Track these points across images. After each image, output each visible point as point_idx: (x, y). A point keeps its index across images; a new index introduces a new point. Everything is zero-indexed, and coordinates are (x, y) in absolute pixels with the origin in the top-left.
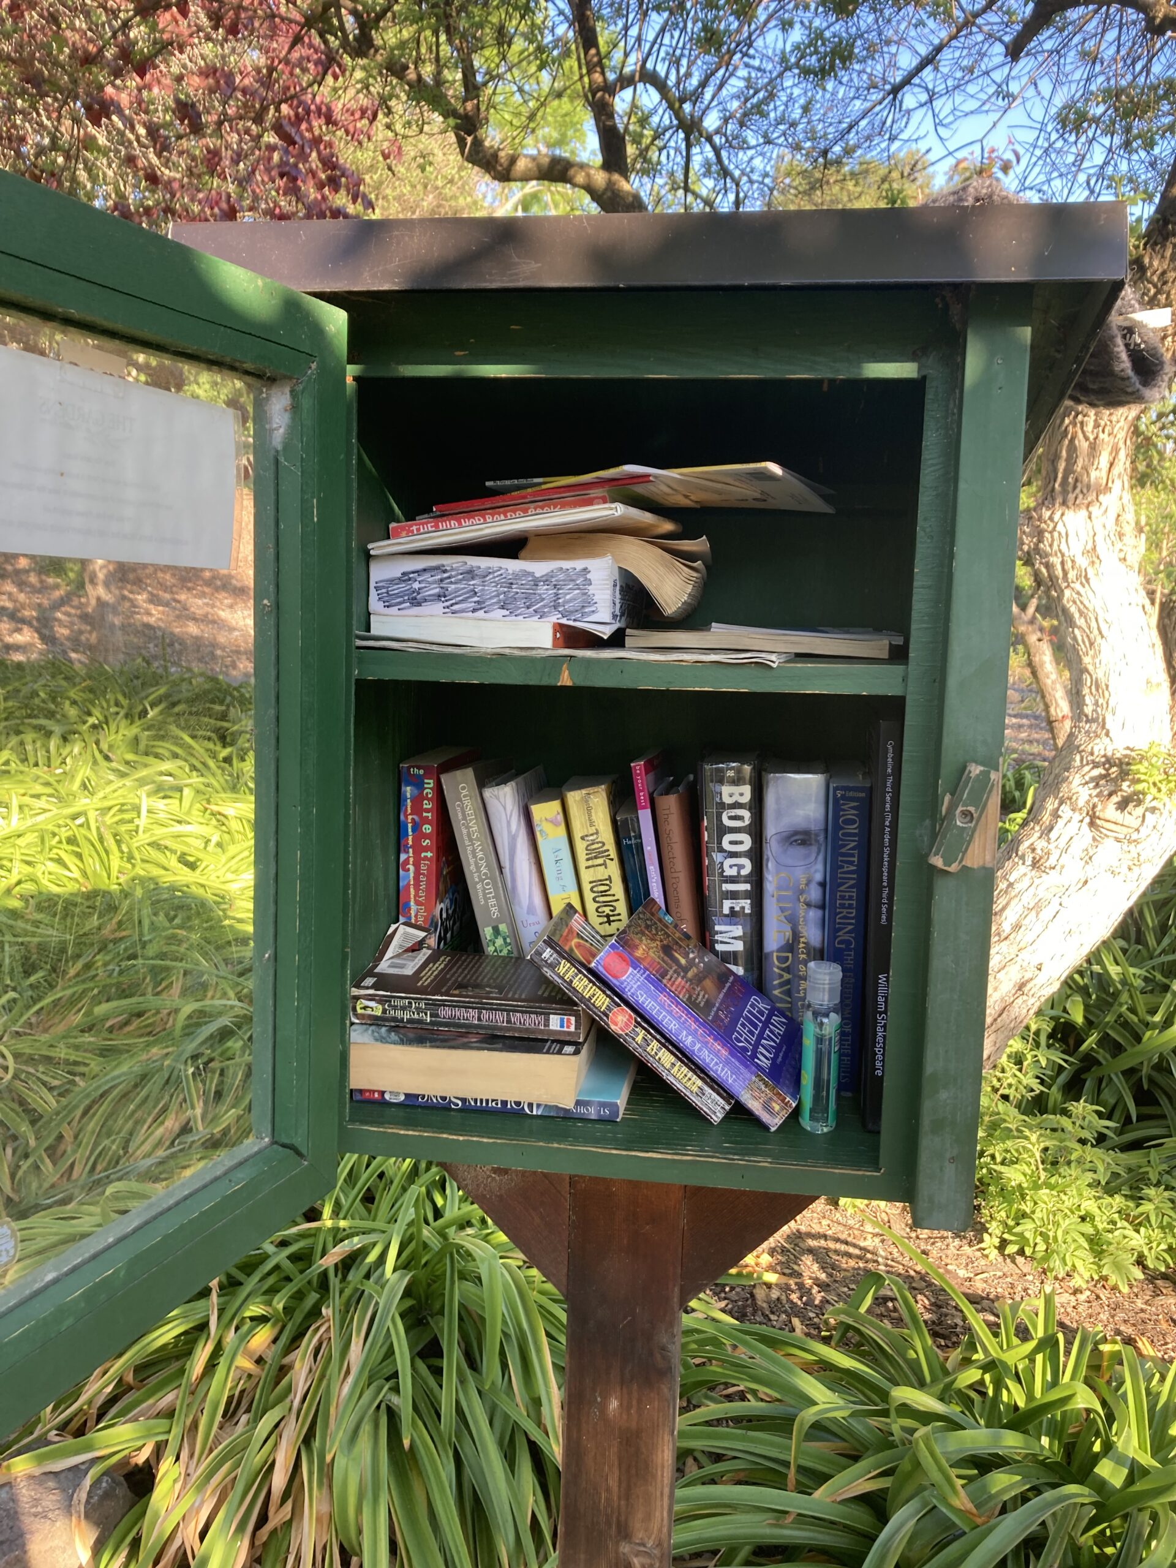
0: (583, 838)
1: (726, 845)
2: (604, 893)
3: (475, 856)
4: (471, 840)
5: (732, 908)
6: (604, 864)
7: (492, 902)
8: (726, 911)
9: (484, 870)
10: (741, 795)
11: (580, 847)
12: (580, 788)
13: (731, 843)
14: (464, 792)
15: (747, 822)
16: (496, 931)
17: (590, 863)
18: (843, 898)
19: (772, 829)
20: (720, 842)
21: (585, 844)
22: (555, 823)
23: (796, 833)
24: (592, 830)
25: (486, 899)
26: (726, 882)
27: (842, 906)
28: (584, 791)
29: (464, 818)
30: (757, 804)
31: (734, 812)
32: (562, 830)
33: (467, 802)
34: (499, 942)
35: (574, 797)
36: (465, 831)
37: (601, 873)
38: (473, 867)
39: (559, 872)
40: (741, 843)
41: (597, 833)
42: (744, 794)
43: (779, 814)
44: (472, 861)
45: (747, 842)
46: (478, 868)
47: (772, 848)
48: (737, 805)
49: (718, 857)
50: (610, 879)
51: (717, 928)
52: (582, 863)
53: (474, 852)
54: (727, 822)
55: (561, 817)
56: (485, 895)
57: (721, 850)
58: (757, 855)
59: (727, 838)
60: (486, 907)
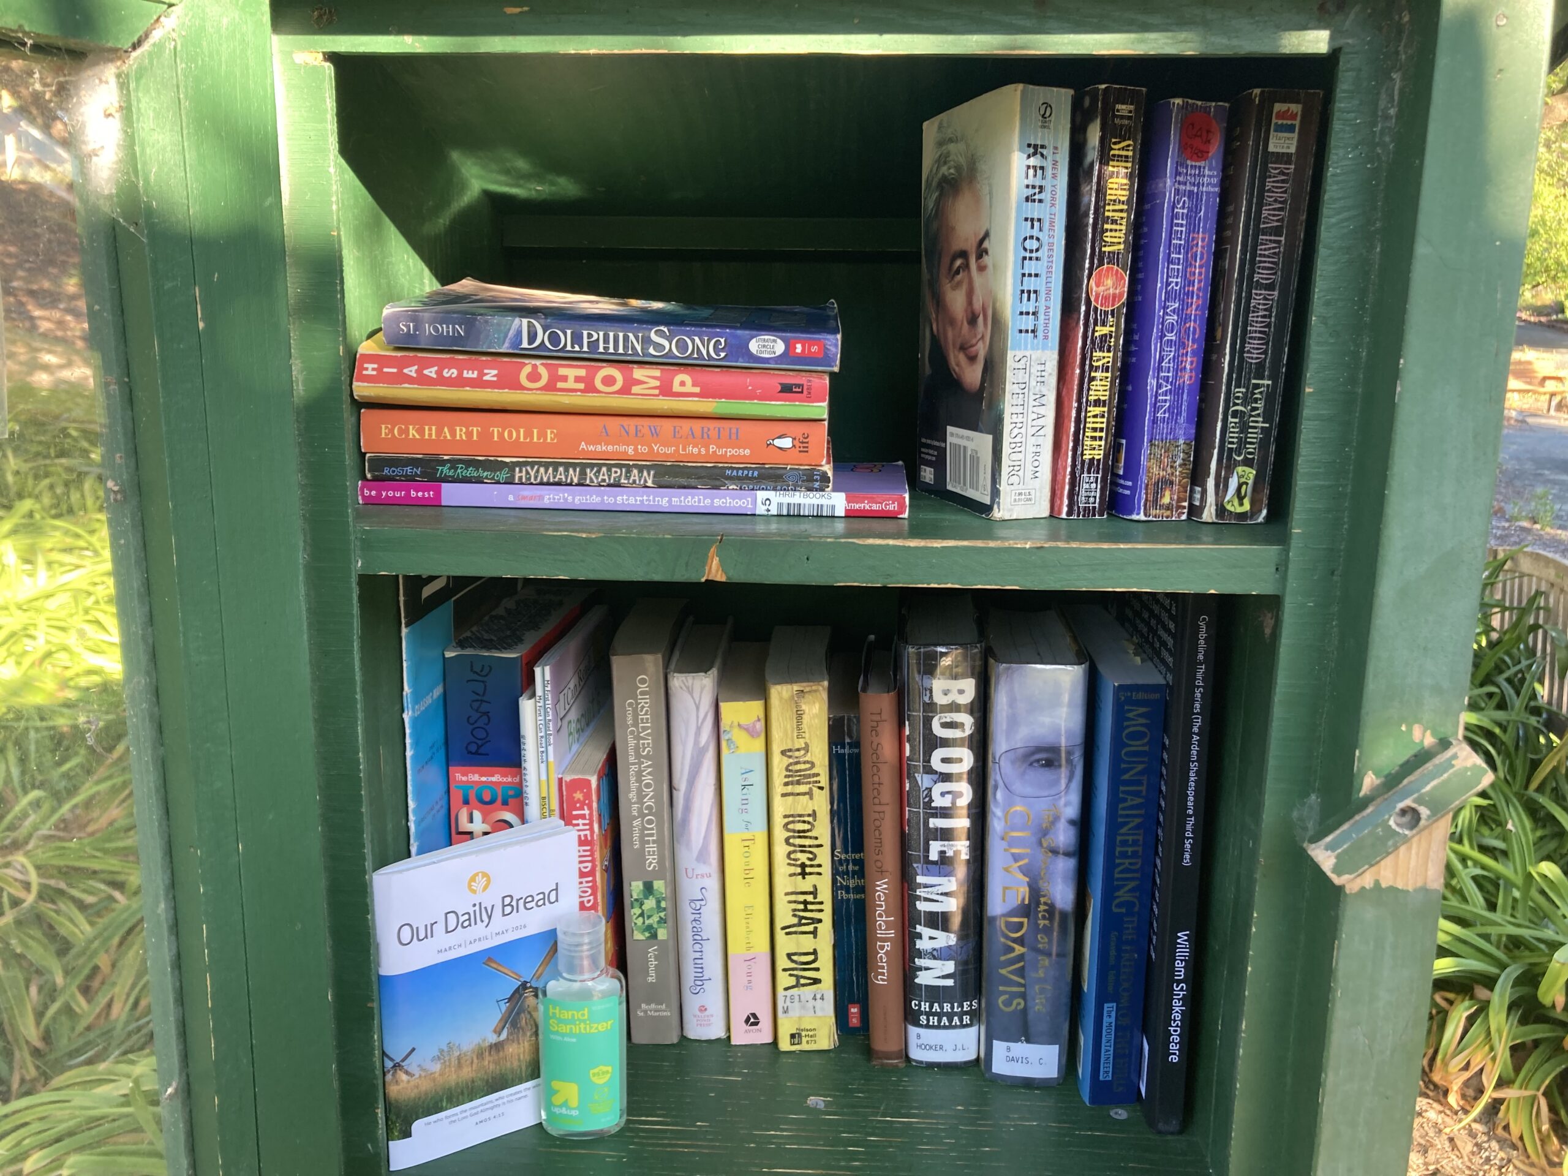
0: (783, 753)
1: (936, 762)
2: (802, 835)
3: (639, 780)
4: (638, 756)
5: (942, 853)
6: (810, 793)
7: (652, 848)
8: (934, 856)
9: (648, 802)
10: (961, 692)
11: (779, 763)
12: (790, 681)
13: (945, 760)
14: (643, 687)
15: (968, 731)
16: (649, 888)
17: (789, 789)
18: (1124, 843)
19: (1001, 744)
20: (927, 760)
21: (786, 761)
22: (750, 731)
23: (1039, 749)
24: (800, 743)
25: (644, 842)
26: (935, 816)
27: (1124, 855)
28: (796, 687)
29: (636, 724)
30: (982, 707)
31: (949, 717)
32: (759, 744)
33: (645, 702)
34: (650, 904)
35: (780, 693)
36: (632, 742)
37: (803, 805)
38: (633, 796)
39: (745, 801)
40: (960, 760)
41: (806, 749)
42: (966, 690)
43: (1013, 722)
44: (634, 785)
45: (966, 759)
46: (641, 796)
47: (1003, 770)
48: (954, 707)
49: (924, 781)
50: (814, 814)
51: (920, 879)
52: (778, 788)
53: (639, 775)
54: (938, 730)
55: (760, 726)
56: (642, 836)
57: (929, 770)
58: (980, 778)
59: (938, 754)
60: (641, 855)
